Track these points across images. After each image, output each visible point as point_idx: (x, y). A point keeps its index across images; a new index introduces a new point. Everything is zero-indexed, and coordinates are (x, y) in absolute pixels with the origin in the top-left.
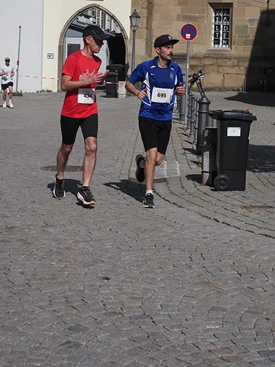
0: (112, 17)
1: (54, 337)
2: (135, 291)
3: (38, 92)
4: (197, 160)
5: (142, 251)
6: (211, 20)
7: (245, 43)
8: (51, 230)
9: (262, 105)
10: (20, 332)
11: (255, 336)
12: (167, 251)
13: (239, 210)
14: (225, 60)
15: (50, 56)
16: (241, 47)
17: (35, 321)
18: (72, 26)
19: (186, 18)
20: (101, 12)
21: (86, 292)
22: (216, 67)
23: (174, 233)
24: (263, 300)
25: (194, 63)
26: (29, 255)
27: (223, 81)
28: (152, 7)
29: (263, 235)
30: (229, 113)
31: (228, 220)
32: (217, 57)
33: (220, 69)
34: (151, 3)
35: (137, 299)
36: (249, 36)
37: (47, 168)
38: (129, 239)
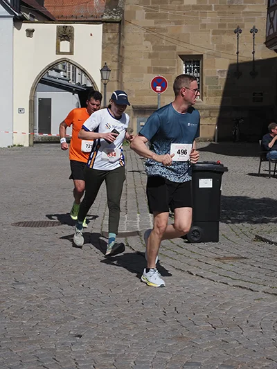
0: (82, 71)
2: (107, 347)
3: (9, 147)
5: (115, 307)
6: (181, 72)
7: (216, 94)
8: (22, 287)
9: (234, 156)
12: (140, 306)
13: (213, 262)
15: (20, 111)
16: (212, 98)
18: (44, 81)
19: (156, 70)
20: (71, 66)
21: (58, 350)
24: (238, 354)
28: (123, 60)
29: (237, 286)
30: (201, 165)
31: (201, 273)
34: (121, 56)
35: (110, 356)
36: (220, 87)
37: (18, 224)
38: (101, 295)
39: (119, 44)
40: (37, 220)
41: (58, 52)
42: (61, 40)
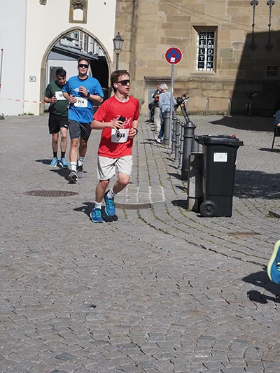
0: (95, 40)
1: (41, 366)
2: (122, 318)
3: (19, 115)
4: (182, 185)
5: (129, 279)
6: (195, 44)
7: (230, 67)
8: (36, 256)
9: (247, 130)
10: (6, 361)
11: (246, 366)
12: (154, 279)
13: (226, 237)
14: (209, 84)
15: (32, 79)
16: (225, 71)
17: (22, 349)
18: (56, 49)
19: (170, 41)
20: (84, 34)
22: (200, 91)
23: (160, 260)
24: (252, 329)
25: (178, 86)
26: (14, 282)
27: (208, 104)
28: (136, 31)
29: (250, 262)
30: (215, 139)
31: (215, 247)
32: (202, 80)
33: (205, 93)
34: (134, 26)
35: (124, 327)
36: (234, 59)
37: (30, 193)
38: (114, 266)
39: (133, 13)
40: (49, 189)
41: (71, 21)
42: (75, 9)
